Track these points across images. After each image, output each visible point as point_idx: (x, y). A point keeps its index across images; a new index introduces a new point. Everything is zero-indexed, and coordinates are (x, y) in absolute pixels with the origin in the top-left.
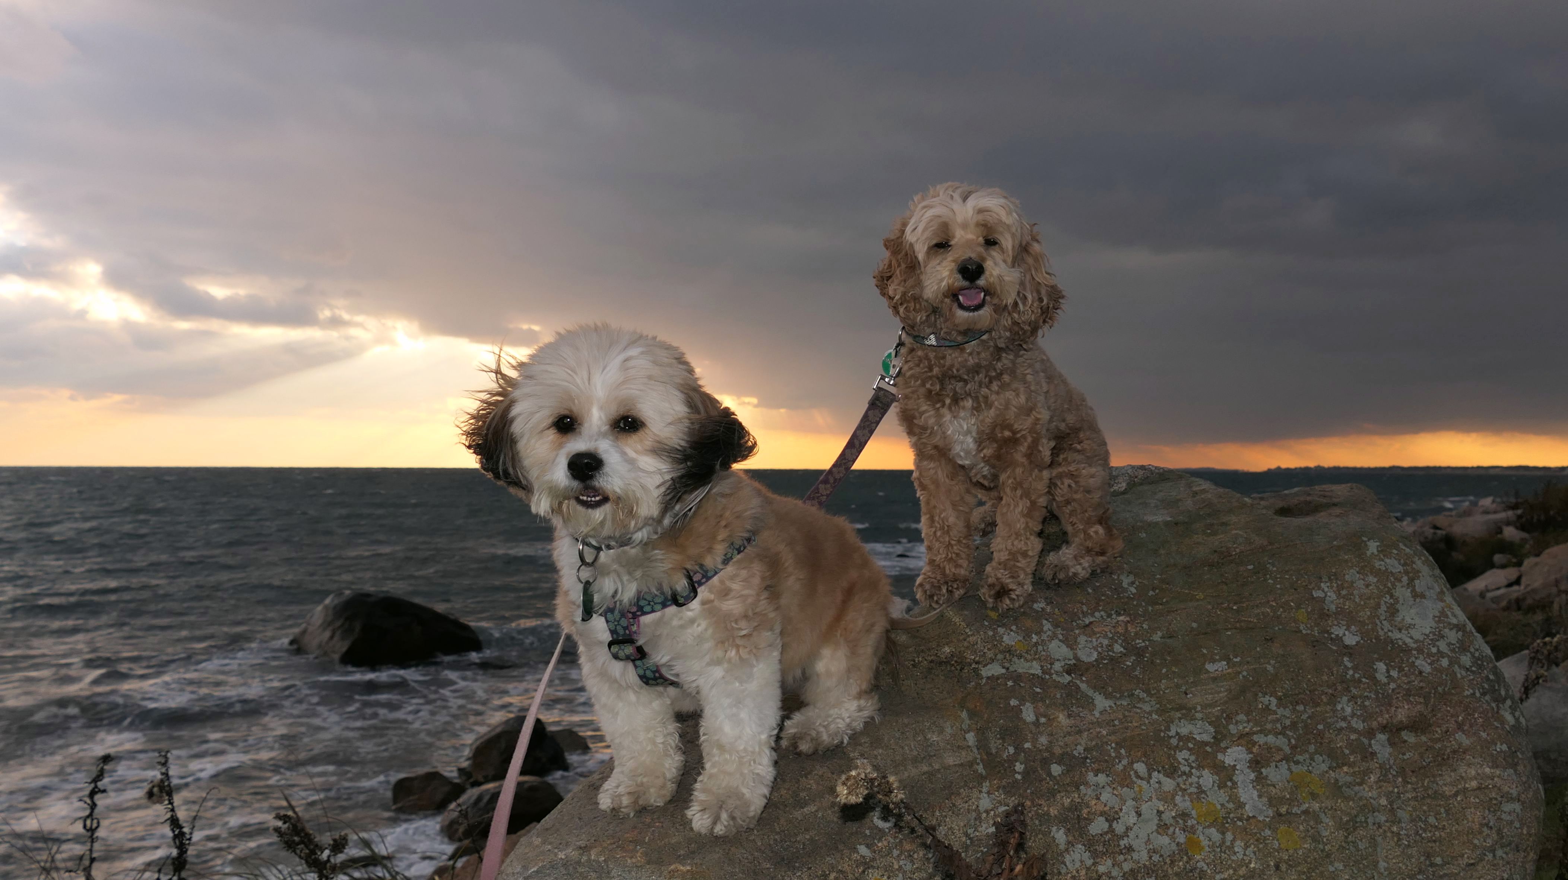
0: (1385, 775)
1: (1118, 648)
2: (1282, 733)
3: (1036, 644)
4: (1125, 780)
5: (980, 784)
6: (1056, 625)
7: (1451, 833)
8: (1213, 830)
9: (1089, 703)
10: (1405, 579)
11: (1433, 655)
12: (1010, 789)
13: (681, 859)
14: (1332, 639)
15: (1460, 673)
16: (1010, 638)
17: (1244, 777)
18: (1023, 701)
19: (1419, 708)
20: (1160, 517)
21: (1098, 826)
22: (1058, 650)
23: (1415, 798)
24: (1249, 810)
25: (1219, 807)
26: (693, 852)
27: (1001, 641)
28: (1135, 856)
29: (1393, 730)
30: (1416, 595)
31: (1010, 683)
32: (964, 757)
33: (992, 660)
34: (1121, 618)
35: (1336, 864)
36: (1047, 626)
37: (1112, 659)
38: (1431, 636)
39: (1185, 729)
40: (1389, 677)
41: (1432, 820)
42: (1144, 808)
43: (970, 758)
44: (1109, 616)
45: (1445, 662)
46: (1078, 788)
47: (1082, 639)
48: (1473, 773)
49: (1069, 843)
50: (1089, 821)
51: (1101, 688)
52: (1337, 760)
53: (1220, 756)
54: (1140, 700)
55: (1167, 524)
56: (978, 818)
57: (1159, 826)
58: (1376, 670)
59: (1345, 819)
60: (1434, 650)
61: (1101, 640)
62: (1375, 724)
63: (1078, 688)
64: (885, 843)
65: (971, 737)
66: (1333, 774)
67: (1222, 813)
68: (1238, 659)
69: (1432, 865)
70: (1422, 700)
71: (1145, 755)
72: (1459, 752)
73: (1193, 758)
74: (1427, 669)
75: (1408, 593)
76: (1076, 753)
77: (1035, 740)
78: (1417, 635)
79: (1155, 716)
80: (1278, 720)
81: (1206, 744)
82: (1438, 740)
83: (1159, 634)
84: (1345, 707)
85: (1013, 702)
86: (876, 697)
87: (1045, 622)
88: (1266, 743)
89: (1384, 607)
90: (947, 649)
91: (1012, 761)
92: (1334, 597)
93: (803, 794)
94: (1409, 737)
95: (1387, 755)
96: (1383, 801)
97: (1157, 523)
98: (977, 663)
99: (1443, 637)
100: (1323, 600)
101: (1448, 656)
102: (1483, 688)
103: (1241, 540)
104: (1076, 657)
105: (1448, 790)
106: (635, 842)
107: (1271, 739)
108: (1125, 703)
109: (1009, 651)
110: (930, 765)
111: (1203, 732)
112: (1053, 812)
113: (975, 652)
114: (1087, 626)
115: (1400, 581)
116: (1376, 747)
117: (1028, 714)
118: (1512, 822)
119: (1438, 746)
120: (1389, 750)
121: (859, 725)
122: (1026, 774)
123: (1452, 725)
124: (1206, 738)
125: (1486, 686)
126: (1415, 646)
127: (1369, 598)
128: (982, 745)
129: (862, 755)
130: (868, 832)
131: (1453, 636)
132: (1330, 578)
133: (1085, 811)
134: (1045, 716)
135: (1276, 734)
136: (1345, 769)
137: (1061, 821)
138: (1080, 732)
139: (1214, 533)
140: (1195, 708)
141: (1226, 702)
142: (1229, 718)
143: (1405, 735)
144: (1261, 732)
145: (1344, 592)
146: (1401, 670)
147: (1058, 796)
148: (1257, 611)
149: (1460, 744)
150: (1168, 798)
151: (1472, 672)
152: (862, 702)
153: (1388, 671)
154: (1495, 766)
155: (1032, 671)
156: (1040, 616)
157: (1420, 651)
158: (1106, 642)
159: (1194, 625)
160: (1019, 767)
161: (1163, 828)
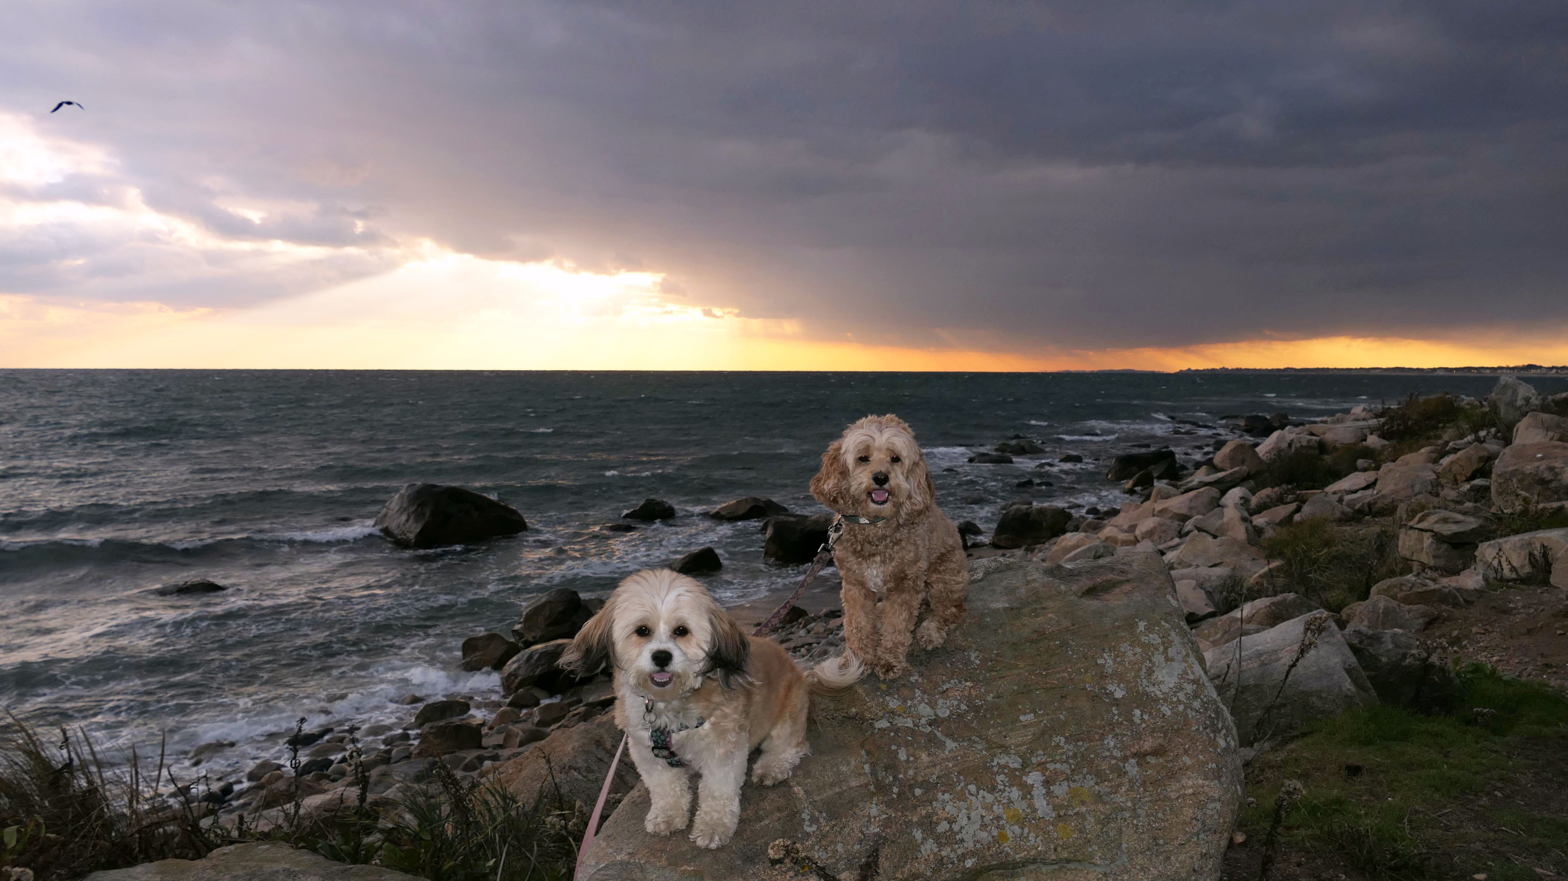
0: (1133, 786)
1: (964, 707)
2: (1066, 762)
3: (910, 707)
4: (962, 797)
5: (871, 798)
6: (924, 692)
7: (1172, 823)
8: (1016, 827)
9: (943, 745)
10: (1161, 649)
11: (1173, 703)
12: (889, 804)
13: (688, 862)
14: (1106, 694)
15: (1191, 714)
16: (893, 704)
17: (1039, 791)
18: (899, 746)
19: (1160, 741)
20: (1001, 604)
21: (943, 827)
22: (925, 710)
23: (1151, 801)
24: (1040, 814)
25: (1021, 811)
26: (695, 857)
27: (887, 705)
28: (966, 845)
29: (1141, 756)
30: (1167, 659)
31: (892, 734)
32: (863, 780)
33: (882, 718)
34: (968, 684)
35: (1094, 847)
36: (918, 693)
37: (958, 715)
38: (1174, 689)
39: (1003, 760)
40: (1142, 719)
41: (1160, 815)
42: (973, 815)
43: (866, 781)
44: (960, 682)
45: (1181, 708)
46: (931, 803)
47: (940, 701)
48: (1191, 783)
49: (923, 838)
50: (937, 824)
51: (950, 735)
52: (1101, 778)
53: (1024, 778)
54: (975, 742)
55: (1005, 609)
56: (869, 821)
57: (981, 826)
58: (1133, 715)
59: (1102, 817)
60: (1175, 699)
61: (953, 701)
62: (1128, 753)
63: (935, 735)
64: (810, 842)
65: (867, 767)
66: (1097, 787)
67: (1023, 815)
68: (1041, 712)
69: (1157, 845)
70: (1162, 735)
71: (975, 779)
72: (1184, 769)
73: (1007, 779)
74: (1169, 713)
75: (1162, 658)
76: (931, 780)
77: (905, 773)
78: (1165, 689)
79: (984, 752)
80: (1064, 753)
81: (1016, 770)
82: (1171, 761)
83: (991, 695)
84: (1110, 742)
85: (894, 747)
86: (808, 746)
87: (917, 690)
88: (1055, 769)
89: (1144, 670)
90: (854, 710)
91: (891, 785)
92: (1111, 663)
93: (761, 813)
94: (1152, 760)
95: (1135, 773)
96: (1129, 804)
97: (999, 609)
98: (872, 719)
99: (1182, 689)
100: (1103, 666)
101: (1184, 703)
102: (1205, 724)
103: (1053, 622)
104: (936, 715)
105: (1173, 795)
106: (662, 851)
107: (1058, 766)
108: (965, 744)
109: (892, 712)
110: (841, 787)
111: (1015, 763)
112: (915, 819)
113: (870, 713)
114: (944, 692)
115: (1157, 649)
116: (1128, 768)
117: (902, 756)
118: (1213, 815)
119: (1170, 765)
120: (1137, 769)
121: (797, 761)
122: (899, 794)
123: (1181, 751)
124: (1016, 766)
125: (1208, 722)
126: (1162, 696)
127: (1135, 664)
128: (873, 773)
129: (798, 784)
130: (800, 836)
131: (1189, 688)
132: (1110, 650)
133: (935, 818)
134: (913, 756)
135: (1062, 763)
136: (1106, 783)
137: (920, 824)
138: (935, 766)
139: (1037, 616)
140: (1010, 747)
141: (1031, 743)
142: (1032, 752)
143: (1149, 759)
144: (1052, 761)
145: (1119, 660)
146: (1151, 714)
147: (918, 809)
148: (1058, 676)
149: (1185, 764)
150: (989, 808)
151: (1200, 712)
152: (799, 749)
153: (1142, 715)
154: (1206, 778)
155: (907, 725)
156: (913, 686)
157: (1165, 700)
158: (956, 703)
159: (1015, 688)
160: (895, 790)
161: (984, 826)
